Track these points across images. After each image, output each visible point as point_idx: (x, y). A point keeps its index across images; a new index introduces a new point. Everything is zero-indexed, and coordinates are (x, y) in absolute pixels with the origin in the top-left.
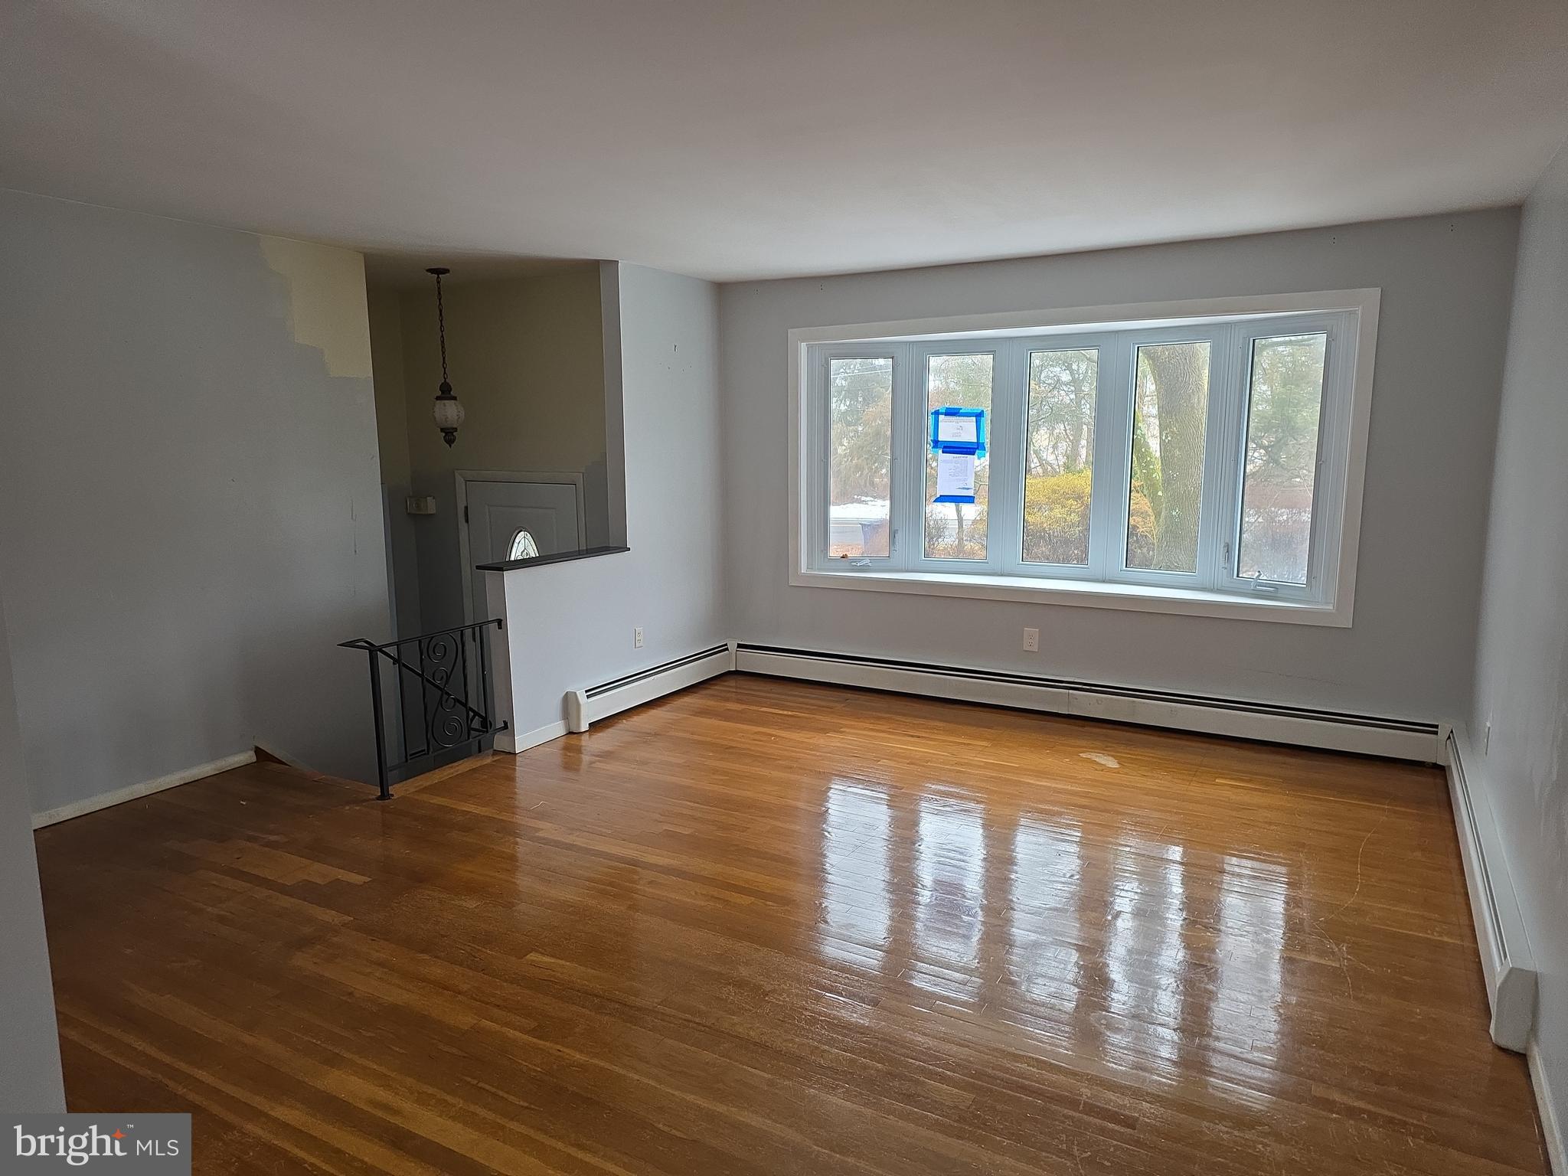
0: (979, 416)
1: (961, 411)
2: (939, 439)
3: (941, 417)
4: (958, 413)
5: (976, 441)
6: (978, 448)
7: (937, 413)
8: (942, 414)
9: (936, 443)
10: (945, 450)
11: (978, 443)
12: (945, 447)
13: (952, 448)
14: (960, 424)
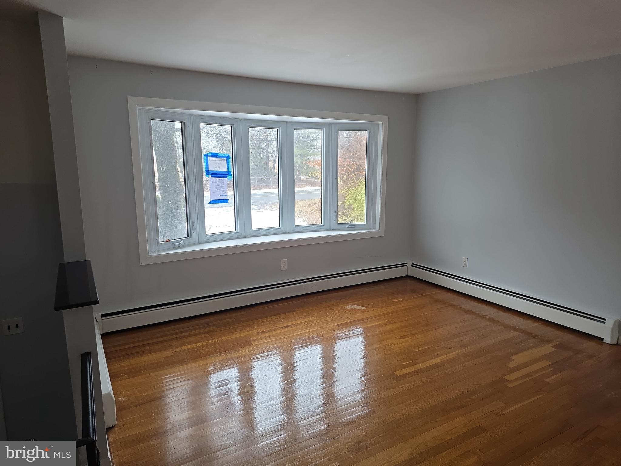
0: (228, 157)
1: (219, 155)
2: (209, 170)
3: (209, 158)
4: (218, 156)
5: (227, 171)
6: (228, 175)
7: (207, 155)
8: (209, 156)
9: (208, 172)
10: (212, 175)
11: (228, 172)
12: (212, 174)
13: (215, 175)
14: (219, 162)
